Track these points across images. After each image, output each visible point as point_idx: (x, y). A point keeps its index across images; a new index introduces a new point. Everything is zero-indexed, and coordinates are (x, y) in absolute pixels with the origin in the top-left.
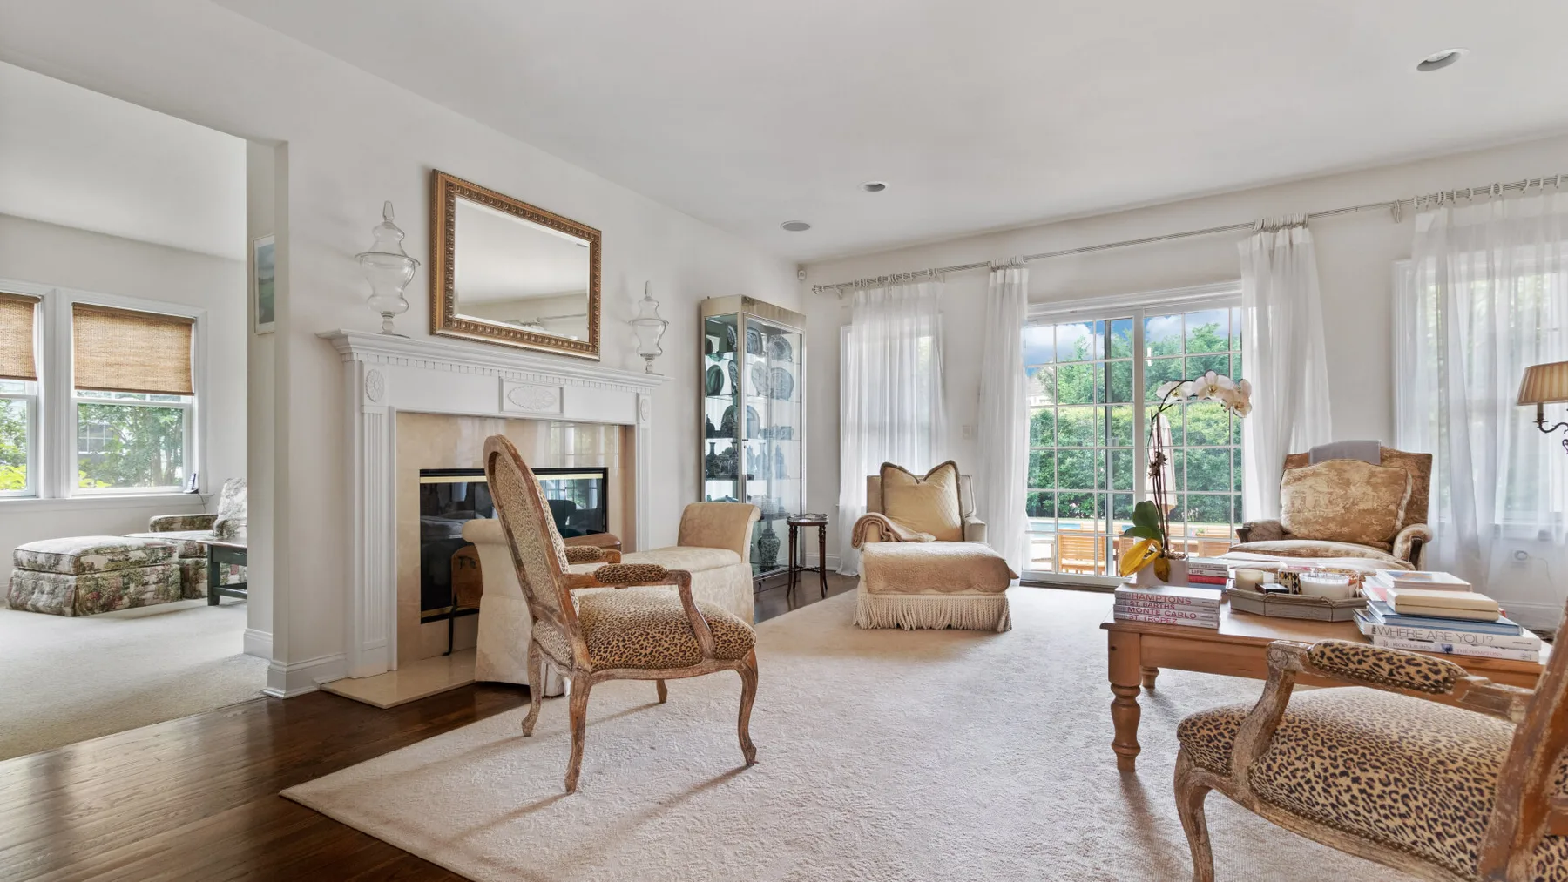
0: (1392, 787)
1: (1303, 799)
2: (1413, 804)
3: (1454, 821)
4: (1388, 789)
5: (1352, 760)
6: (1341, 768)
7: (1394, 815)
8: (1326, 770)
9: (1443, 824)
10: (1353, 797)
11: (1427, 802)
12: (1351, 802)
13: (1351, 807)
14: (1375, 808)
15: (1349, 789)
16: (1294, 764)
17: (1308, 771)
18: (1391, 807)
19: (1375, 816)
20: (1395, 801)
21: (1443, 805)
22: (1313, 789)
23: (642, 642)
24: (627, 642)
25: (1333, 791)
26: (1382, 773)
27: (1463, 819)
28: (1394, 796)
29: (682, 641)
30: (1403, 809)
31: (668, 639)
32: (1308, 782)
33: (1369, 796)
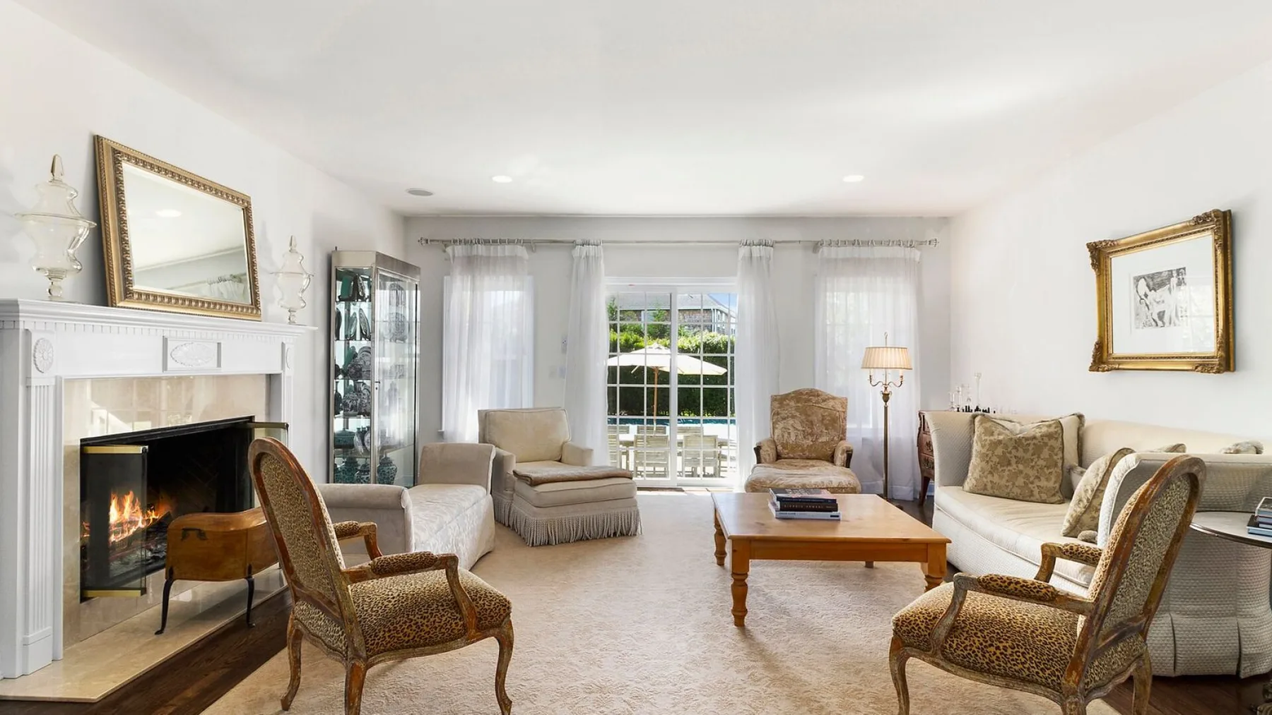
0: (1016, 649)
1: (971, 661)
2: (1027, 656)
3: (1048, 661)
4: (1014, 651)
5: (993, 637)
6: (989, 642)
7: (1018, 663)
8: (981, 644)
9: (1044, 664)
10: (998, 657)
11: (1033, 654)
12: (997, 660)
13: (997, 662)
14: (1009, 662)
15: (995, 654)
16: (964, 643)
17: (973, 646)
18: (1017, 659)
19: (1009, 665)
20: (1019, 656)
21: (1042, 654)
22: (977, 655)
23: (405, 630)
24: (392, 632)
25: (987, 655)
26: (1010, 643)
27: (1052, 659)
28: (1018, 654)
29: (441, 624)
30: (1023, 660)
31: (429, 623)
32: (974, 652)
33: (1006, 655)
